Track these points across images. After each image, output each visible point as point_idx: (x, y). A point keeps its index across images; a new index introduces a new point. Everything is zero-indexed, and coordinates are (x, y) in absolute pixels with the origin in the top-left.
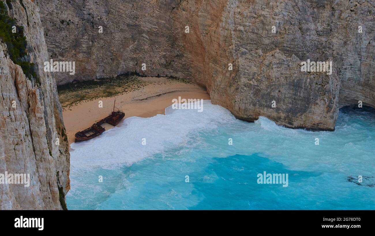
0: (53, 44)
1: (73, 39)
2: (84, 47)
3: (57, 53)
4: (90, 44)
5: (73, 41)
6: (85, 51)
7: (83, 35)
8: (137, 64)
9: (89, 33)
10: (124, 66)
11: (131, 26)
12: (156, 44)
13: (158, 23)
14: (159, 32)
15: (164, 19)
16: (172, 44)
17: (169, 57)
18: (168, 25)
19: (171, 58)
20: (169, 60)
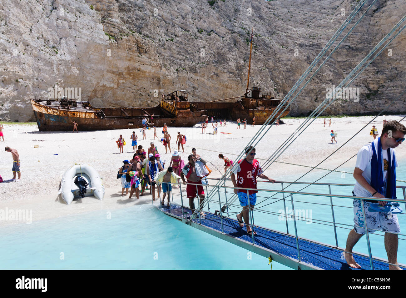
0: (182, 55)
1: (214, 52)
2: (230, 66)
3: (187, 66)
4: (241, 63)
5: (214, 55)
6: (232, 71)
7: (230, 50)
8: (316, 99)
9: (241, 50)
10: (296, 104)
11: (307, 46)
12: (347, 66)
13: (349, 38)
14: (353, 49)
15: (360, 29)
16: (379, 61)
17: (373, 82)
18: (366, 37)
19: (378, 83)
20: (374, 88)
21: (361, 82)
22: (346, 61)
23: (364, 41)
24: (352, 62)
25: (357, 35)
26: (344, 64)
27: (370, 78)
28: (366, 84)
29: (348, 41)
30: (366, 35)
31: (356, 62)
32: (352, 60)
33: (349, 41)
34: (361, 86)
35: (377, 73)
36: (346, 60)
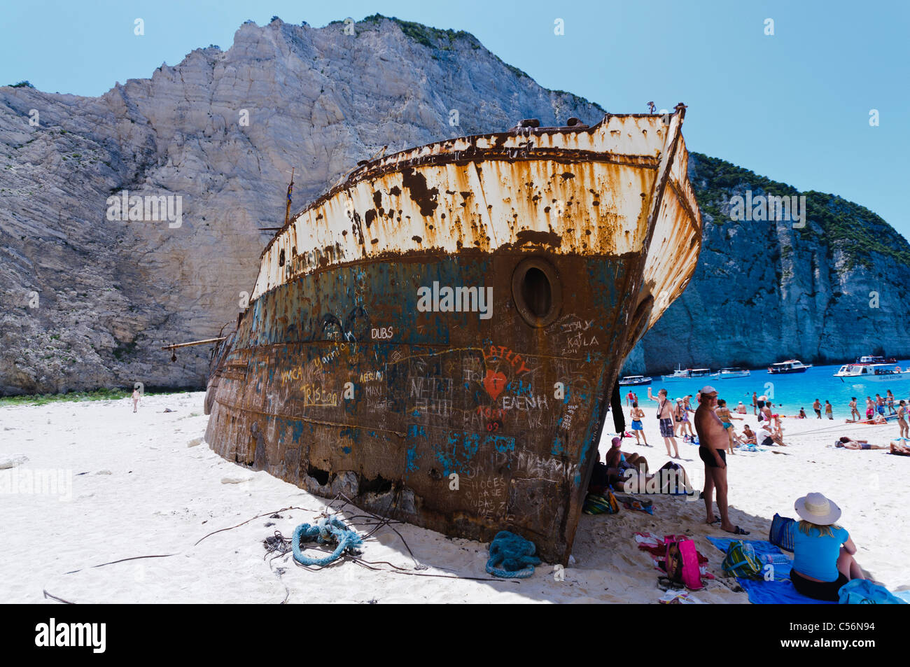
12: (64, 283)
13: (64, 223)
14: (75, 250)
15: (87, 213)
16: (132, 287)
17: (124, 326)
18: (103, 233)
19: (132, 327)
20: (124, 337)
21: (102, 323)
22: (61, 271)
23: (98, 240)
24: (76, 276)
25: (82, 223)
26: (57, 278)
27: (118, 316)
28: (112, 329)
29: (60, 229)
30: (101, 230)
31: (86, 278)
32: (76, 273)
33: (63, 230)
34: (102, 331)
35: (131, 308)
36: (62, 269)
